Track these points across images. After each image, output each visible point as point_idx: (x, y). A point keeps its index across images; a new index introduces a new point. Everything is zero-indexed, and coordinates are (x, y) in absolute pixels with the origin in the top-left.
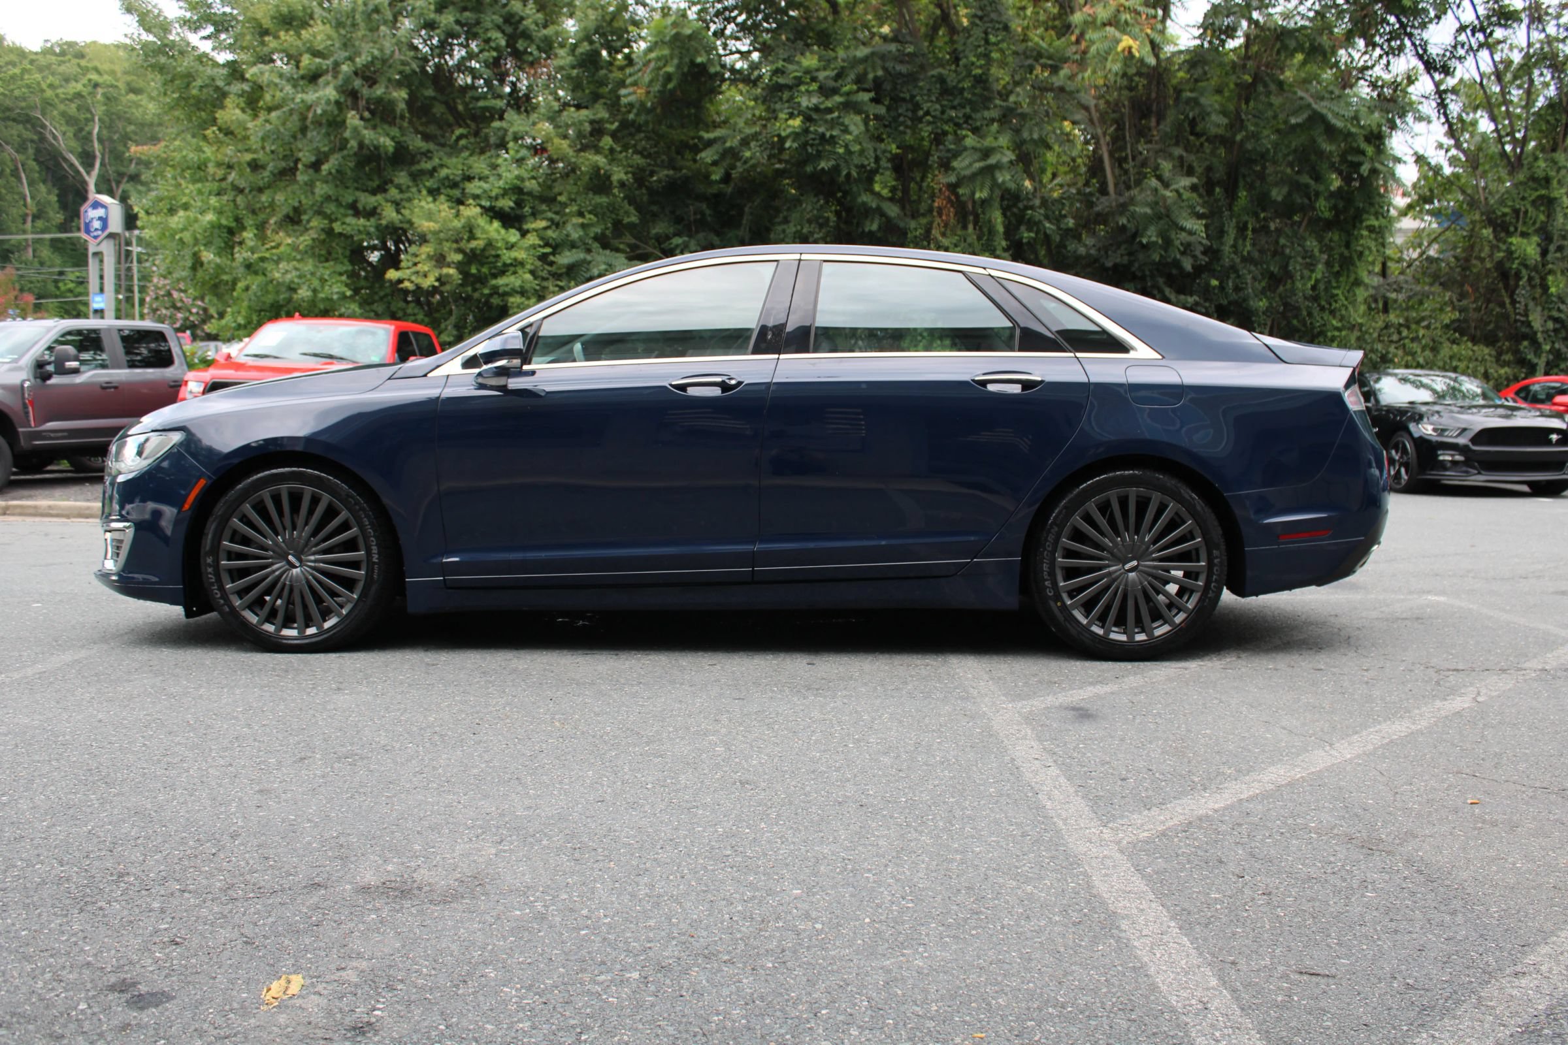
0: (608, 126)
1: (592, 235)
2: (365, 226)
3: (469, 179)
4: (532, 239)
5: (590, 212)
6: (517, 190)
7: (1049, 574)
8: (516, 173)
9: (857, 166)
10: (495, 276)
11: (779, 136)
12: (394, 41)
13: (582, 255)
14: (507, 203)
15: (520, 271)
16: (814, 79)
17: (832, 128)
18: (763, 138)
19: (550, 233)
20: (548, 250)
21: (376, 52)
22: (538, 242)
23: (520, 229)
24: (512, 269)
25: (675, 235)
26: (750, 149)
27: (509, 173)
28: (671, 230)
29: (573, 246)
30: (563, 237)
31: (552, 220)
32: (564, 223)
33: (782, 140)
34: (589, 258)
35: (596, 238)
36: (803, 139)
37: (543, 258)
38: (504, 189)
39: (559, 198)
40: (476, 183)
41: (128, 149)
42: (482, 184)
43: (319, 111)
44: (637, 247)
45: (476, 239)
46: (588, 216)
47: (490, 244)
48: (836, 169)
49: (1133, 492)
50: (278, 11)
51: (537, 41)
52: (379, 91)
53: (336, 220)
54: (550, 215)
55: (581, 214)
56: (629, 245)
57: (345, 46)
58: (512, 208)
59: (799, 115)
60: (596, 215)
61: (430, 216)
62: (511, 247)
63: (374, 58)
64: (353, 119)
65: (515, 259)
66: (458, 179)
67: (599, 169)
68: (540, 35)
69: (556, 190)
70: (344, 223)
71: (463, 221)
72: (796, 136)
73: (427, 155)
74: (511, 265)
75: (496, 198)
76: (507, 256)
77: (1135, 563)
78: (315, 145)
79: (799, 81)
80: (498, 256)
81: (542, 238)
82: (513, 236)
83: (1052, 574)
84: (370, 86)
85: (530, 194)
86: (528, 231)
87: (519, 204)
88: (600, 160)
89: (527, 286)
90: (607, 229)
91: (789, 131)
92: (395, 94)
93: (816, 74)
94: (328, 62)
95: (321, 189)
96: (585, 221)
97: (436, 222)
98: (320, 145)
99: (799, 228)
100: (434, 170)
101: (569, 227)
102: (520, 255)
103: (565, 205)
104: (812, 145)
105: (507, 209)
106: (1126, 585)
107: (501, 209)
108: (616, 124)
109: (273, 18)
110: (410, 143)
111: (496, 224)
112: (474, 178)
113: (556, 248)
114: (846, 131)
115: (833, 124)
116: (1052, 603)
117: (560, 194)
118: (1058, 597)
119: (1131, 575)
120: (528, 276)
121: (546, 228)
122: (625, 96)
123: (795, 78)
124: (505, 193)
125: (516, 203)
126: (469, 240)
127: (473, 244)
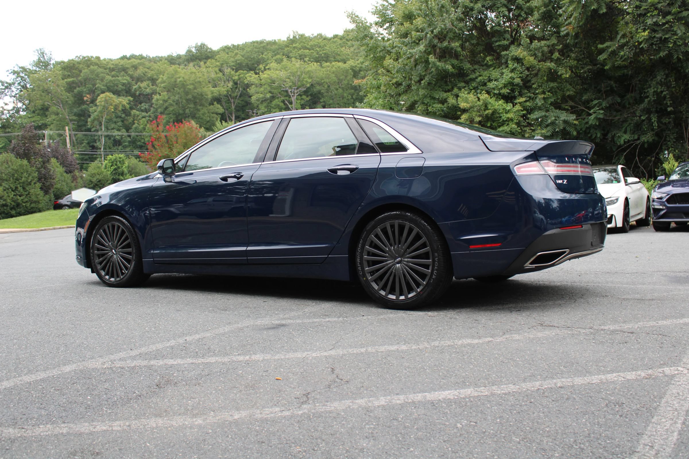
0: (557, 47)
1: (549, 103)
2: (441, 108)
3: (490, 80)
4: (518, 107)
5: (549, 92)
6: (510, 84)
7: (360, 264)
8: (510, 75)
9: (682, 53)
10: (499, 127)
11: (638, 41)
12: (450, 20)
13: (543, 114)
14: (505, 91)
15: (510, 124)
16: (656, 9)
17: (667, 34)
18: (631, 44)
19: (528, 104)
20: (525, 112)
21: (443, 26)
22: (520, 108)
23: (513, 103)
24: (507, 123)
25: (595, 99)
26: (623, 51)
27: (507, 75)
28: (594, 97)
29: (540, 109)
30: (534, 105)
31: (530, 97)
32: (536, 98)
33: (640, 43)
34: (547, 114)
35: (551, 104)
36: (650, 42)
37: (523, 116)
38: (504, 84)
39: (533, 86)
40: (494, 82)
41: (353, 82)
42: (495, 83)
43: (417, 57)
44: (575, 107)
45: (488, 109)
46: (547, 93)
47: (495, 112)
48: (670, 55)
49: (396, 222)
50: (404, 13)
51: (525, 9)
52: (445, 44)
53: (430, 106)
54: (529, 94)
55: (544, 93)
56: (571, 107)
57: (430, 25)
58: (509, 93)
59: (648, 29)
60: (551, 93)
61: (466, 101)
62: (507, 112)
63: (442, 29)
64: (432, 58)
65: (508, 118)
66: (486, 81)
67: (551, 69)
68: (526, 6)
69: (532, 82)
70: (433, 107)
71: (482, 101)
72: (646, 40)
73: (474, 71)
74: (507, 120)
75: (501, 88)
76: (505, 116)
77: (400, 259)
78: (419, 72)
79: (647, 11)
80: (501, 117)
81: (523, 107)
82: (509, 106)
83: (361, 263)
84: (441, 42)
85: (517, 85)
86: (516, 104)
87: (513, 90)
88: (552, 65)
89: (513, 131)
90: (558, 99)
91: (642, 38)
92: (453, 45)
93: (656, 6)
94: (423, 34)
95: (422, 92)
96: (545, 96)
97: (468, 103)
98: (421, 72)
99: (655, 89)
100: (477, 78)
101: (537, 100)
102: (510, 115)
103: (536, 89)
104: (655, 45)
105: (506, 93)
106: (395, 270)
107: (504, 93)
108: (561, 46)
109: (403, 17)
110: (464, 66)
111: (501, 102)
112: (492, 80)
113: (530, 111)
114: (675, 34)
115: (667, 31)
116: (362, 278)
117: (533, 84)
118: (364, 275)
119: (398, 265)
120: (514, 126)
121: (526, 101)
122: (563, 31)
123: (645, 9)
124: (505, 86)
125: (511, 90)
126: (485, 110)
127: (487, 112)
